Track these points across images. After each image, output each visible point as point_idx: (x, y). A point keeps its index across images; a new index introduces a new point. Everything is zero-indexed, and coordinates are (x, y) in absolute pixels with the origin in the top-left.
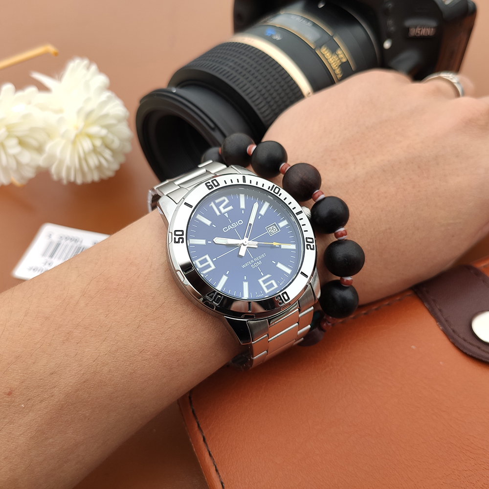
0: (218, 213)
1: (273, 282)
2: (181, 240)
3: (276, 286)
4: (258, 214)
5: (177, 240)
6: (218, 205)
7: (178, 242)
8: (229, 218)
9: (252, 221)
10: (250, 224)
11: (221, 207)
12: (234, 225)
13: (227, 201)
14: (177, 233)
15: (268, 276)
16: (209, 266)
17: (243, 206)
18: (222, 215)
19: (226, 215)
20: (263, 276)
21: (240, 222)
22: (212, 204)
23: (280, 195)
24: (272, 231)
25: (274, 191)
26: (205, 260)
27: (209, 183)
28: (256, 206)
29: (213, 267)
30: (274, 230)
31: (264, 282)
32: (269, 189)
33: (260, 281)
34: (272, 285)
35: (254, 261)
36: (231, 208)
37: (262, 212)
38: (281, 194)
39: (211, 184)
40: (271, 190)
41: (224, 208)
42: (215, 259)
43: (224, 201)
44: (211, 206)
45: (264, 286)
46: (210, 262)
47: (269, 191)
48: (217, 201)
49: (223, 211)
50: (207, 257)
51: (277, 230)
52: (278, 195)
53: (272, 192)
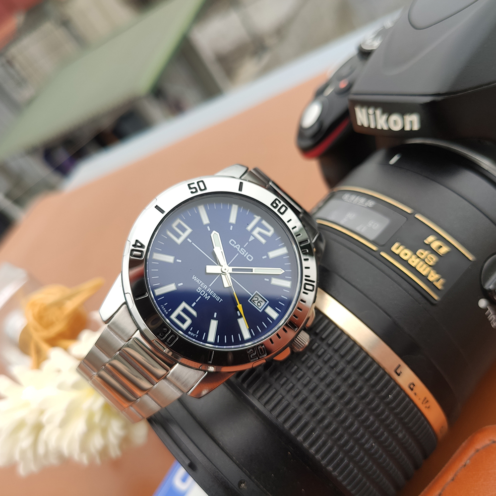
0: (249, 228)
1: (189, 322)
2: (194, 190)
3: (185, 326)
4: (270, 276)
5: (192, 186)
6: (259, 225)
7: (190, 188)
8: (249, 242)
9: (256, 270)
10: (252, 270)
11: (258, 229)
12: (243, 252)
13: (270, 234)
14: (201, 184)
15: (194, 313)
16: (178, 236)
17: (273, 254)
18: (250, 233)
19: (252, 238)
20: (191, 306)
21: (250, 258)
22: (257, 218)
23: (304, 293)
24: (256, 302)
25: (306, 284)
26: (184, 230)
27: (280, 202)
28: (279, 271)
29: (179, 241)
30: (259, 304)
31: (185, 311)
32: (306, 276)
33: (184, 305)
34: (183, 321)
35: (207, 289)
36: (263, 241)
37: (275, 281)
38: (307, 294)
39: (280, 205)
40: (306, 280)
41: (260, 233)
42: (190, 241)
43: (268, 230)
44: (254, 218)
45: (179, 311)
46: (184, 236)
47: (304, 278)
48: (264, 222)
49: (255, 233)
50: (189, 231)
51: (260, 307)
52: (303, 290)
53: (304, 282)
